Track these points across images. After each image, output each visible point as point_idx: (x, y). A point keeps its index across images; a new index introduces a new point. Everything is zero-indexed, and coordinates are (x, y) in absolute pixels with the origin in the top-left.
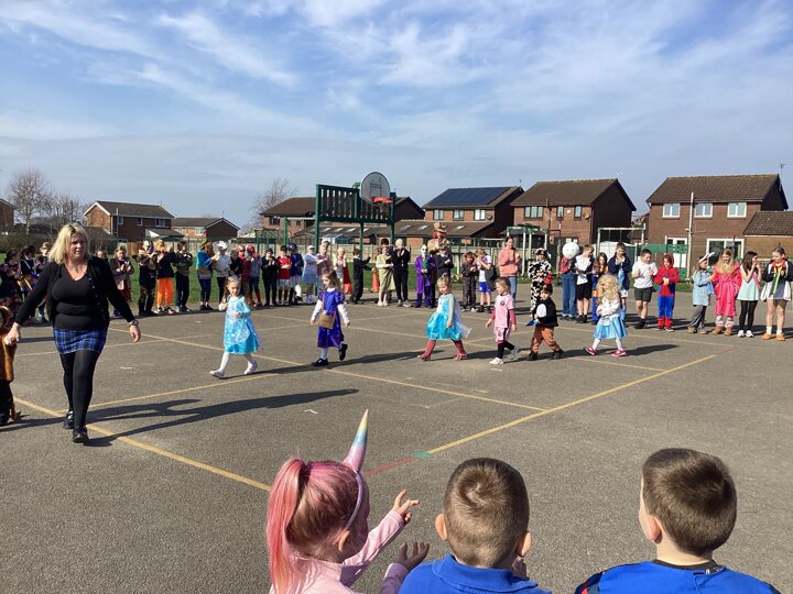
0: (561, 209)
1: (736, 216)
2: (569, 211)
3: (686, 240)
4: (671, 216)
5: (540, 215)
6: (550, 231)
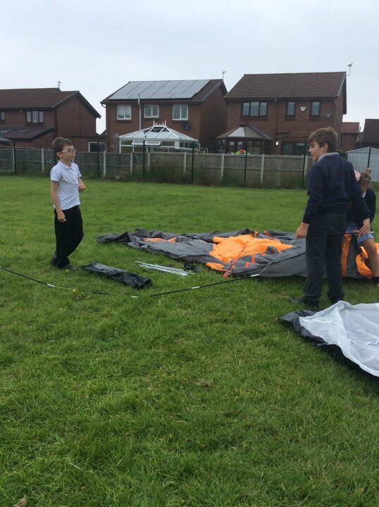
0: (292, 104)
2: (303, 109)
5: (263, 113)
6: (276, 134)
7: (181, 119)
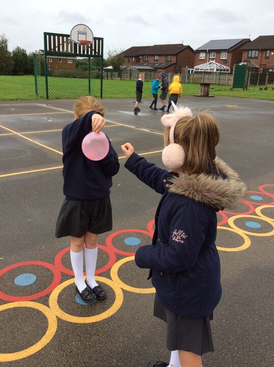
0: (268, 52)
2: (272, 54)
5: (256, 56)
6: (261, 65)
7: (224, 58)
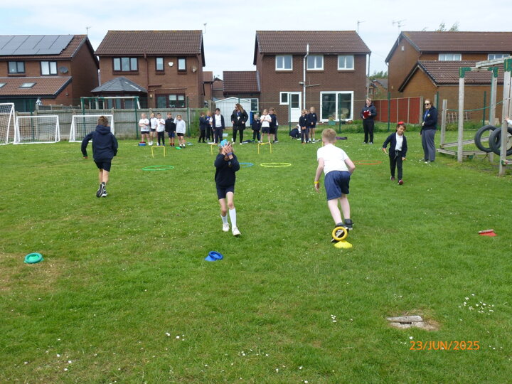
0: (160, 61)
1: (345, 69)
2: (171, 64)
3: (300, 93)
4: (283, 69)
5: (134, 68)
6: (149, 87)
